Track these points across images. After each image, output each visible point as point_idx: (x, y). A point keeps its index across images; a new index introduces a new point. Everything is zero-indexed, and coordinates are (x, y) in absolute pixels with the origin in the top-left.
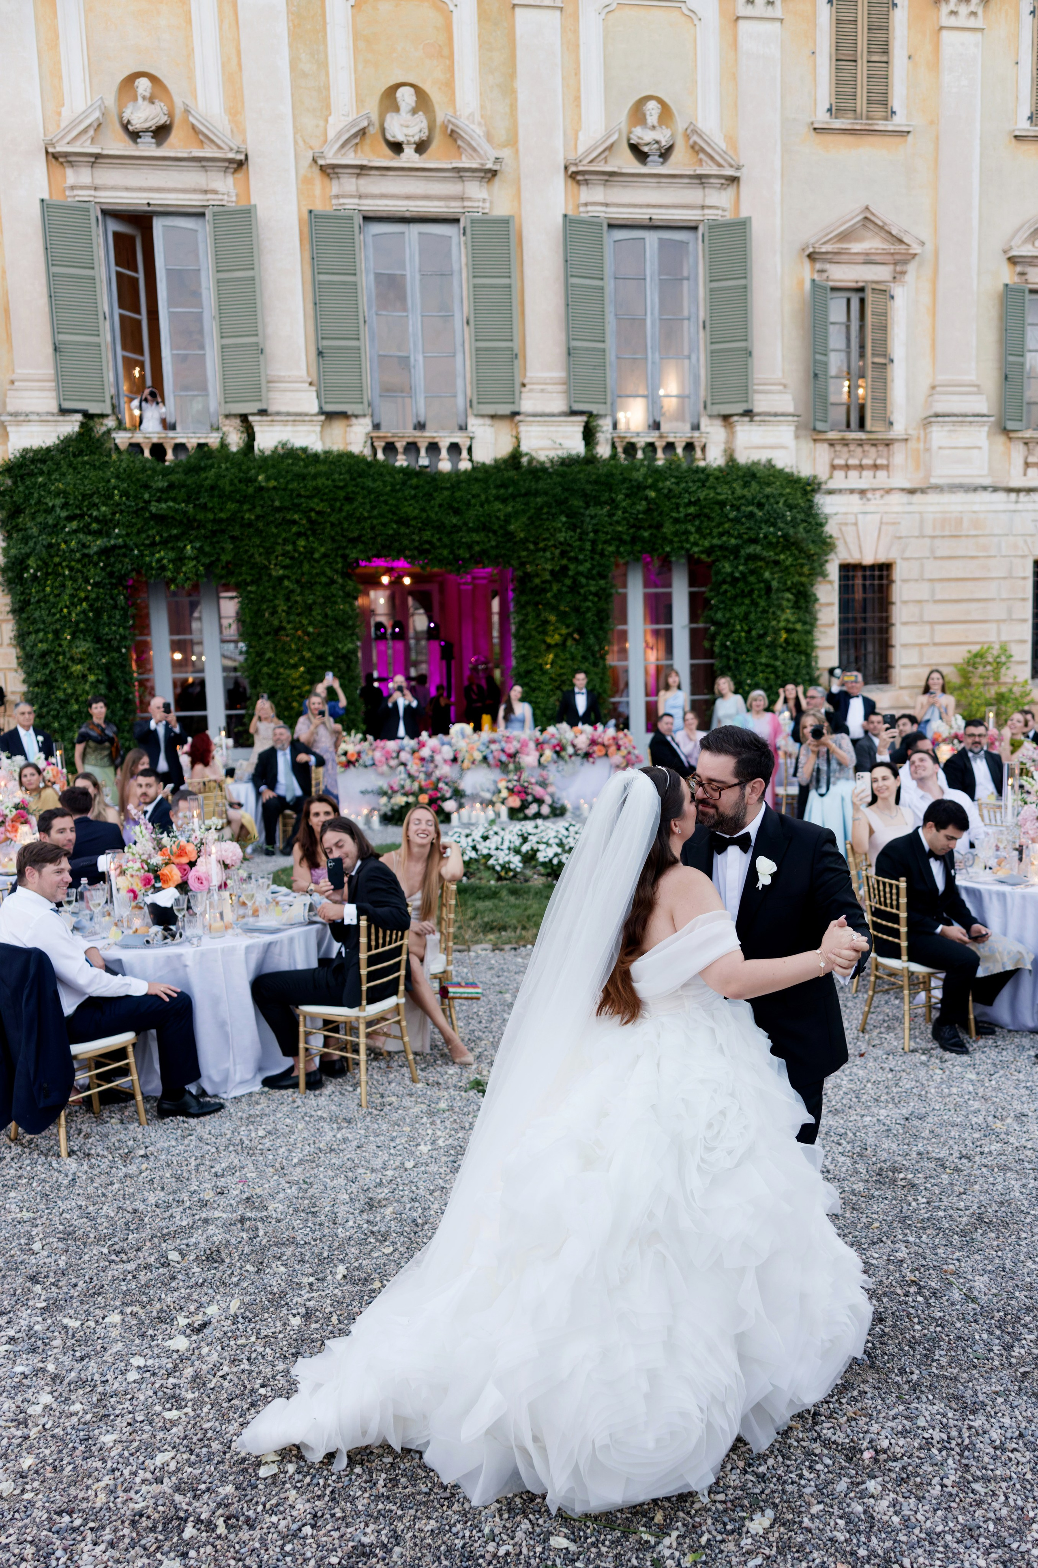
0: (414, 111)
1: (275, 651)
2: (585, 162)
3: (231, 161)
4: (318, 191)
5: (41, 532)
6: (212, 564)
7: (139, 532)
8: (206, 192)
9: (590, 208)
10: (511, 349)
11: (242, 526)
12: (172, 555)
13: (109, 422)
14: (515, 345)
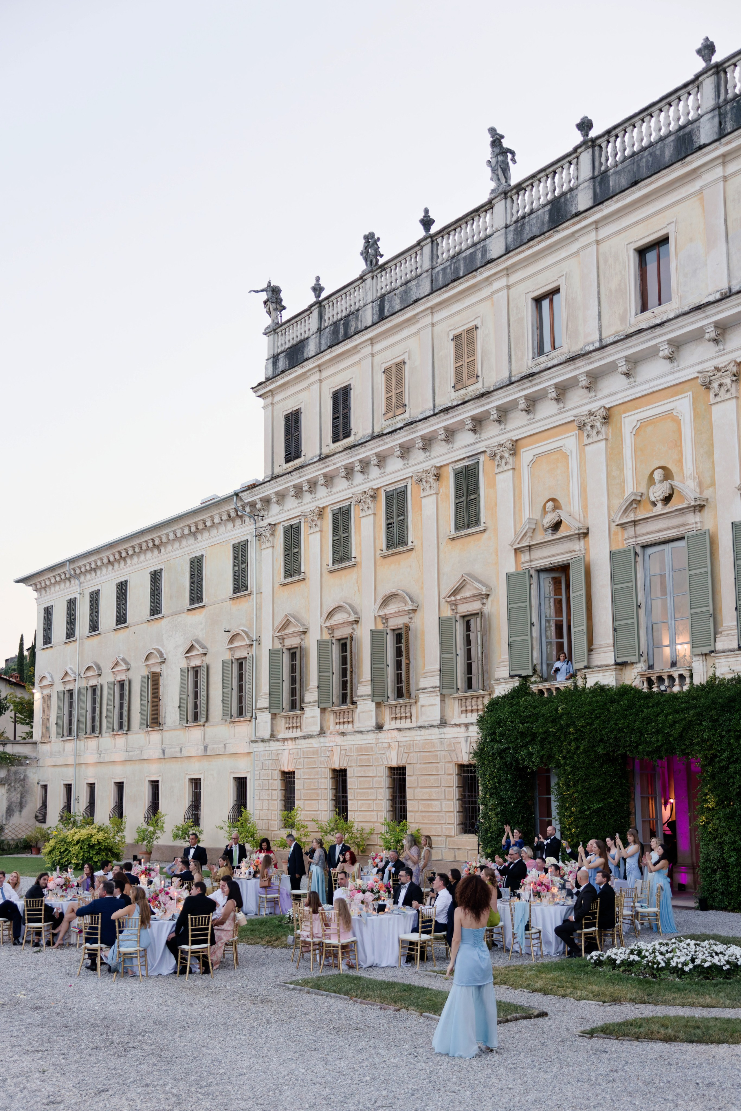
0: (663, 481)
3: (579, 534)
4: (619, 538)
8: (571, 552)
10: (709, 611)
13: (533, 679)
14: (711, 608)
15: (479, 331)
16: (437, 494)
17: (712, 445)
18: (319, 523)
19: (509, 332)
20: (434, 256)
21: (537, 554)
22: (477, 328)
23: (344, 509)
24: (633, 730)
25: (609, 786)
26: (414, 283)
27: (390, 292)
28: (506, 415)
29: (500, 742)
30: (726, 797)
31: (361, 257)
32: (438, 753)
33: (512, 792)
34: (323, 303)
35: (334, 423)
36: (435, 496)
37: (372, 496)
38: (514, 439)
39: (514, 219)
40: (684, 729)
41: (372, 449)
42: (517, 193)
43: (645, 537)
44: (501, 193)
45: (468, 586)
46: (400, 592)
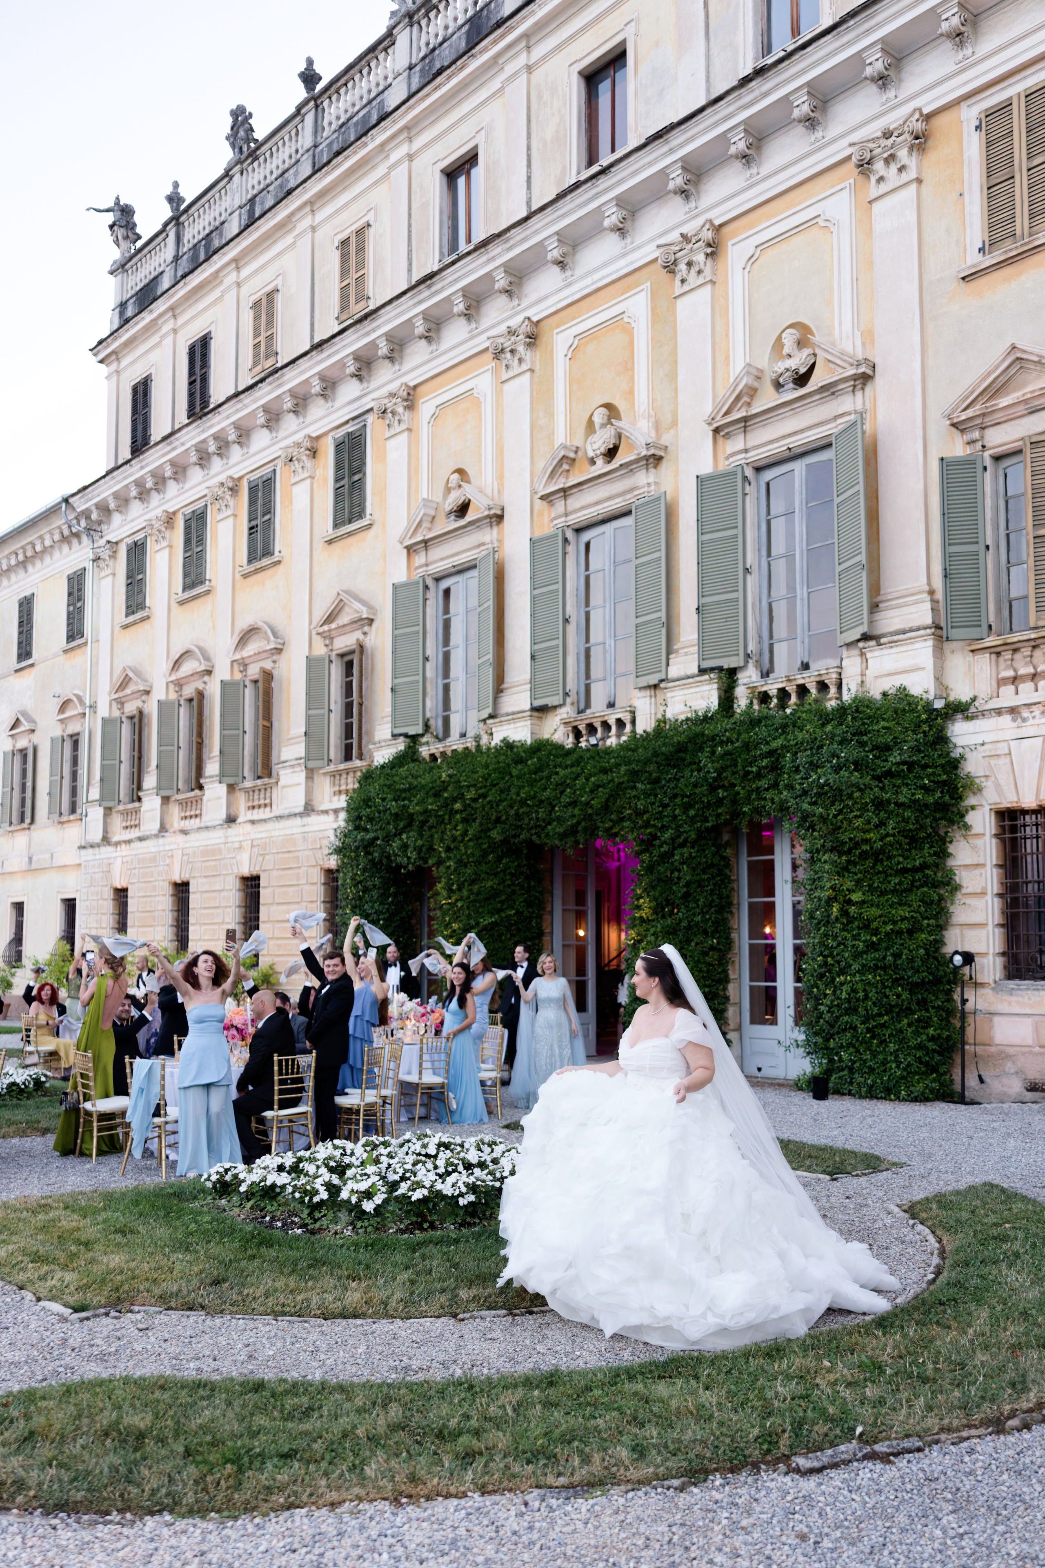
3: (490, 517)
4: (546, 520)
8: (480, 546)
9: (731, 459)
10: (660, 618)
13: (424, 740)
14: (663, 615)
15: (371, 231)
16: (312, 477)
17: (676, 362)
18: (167, 534)
19: (410, 226)
20: (317, 128)
21: (436, 553)
22: (369, 225)
23: (199, 512)
24: (542, 802)
25: (509, 891)
26: (291, 171)
27: (263, 190)
28: (401, 351)
29: (366, 830)
30: (667, 900)
31: (227, 144)
32: (300, 854)
33: (381, 904)
34: (182, 219)
35: (190, 390)
36: (308, 481)
37: (231, 489)
38: (412, 384)
39: (422, 54)
40: (611, 796)
41: (228, 417)
42: (427, 15)
43: (579, 514)
44: (404, 16)
45: (347, 609)
46: (260, 624)
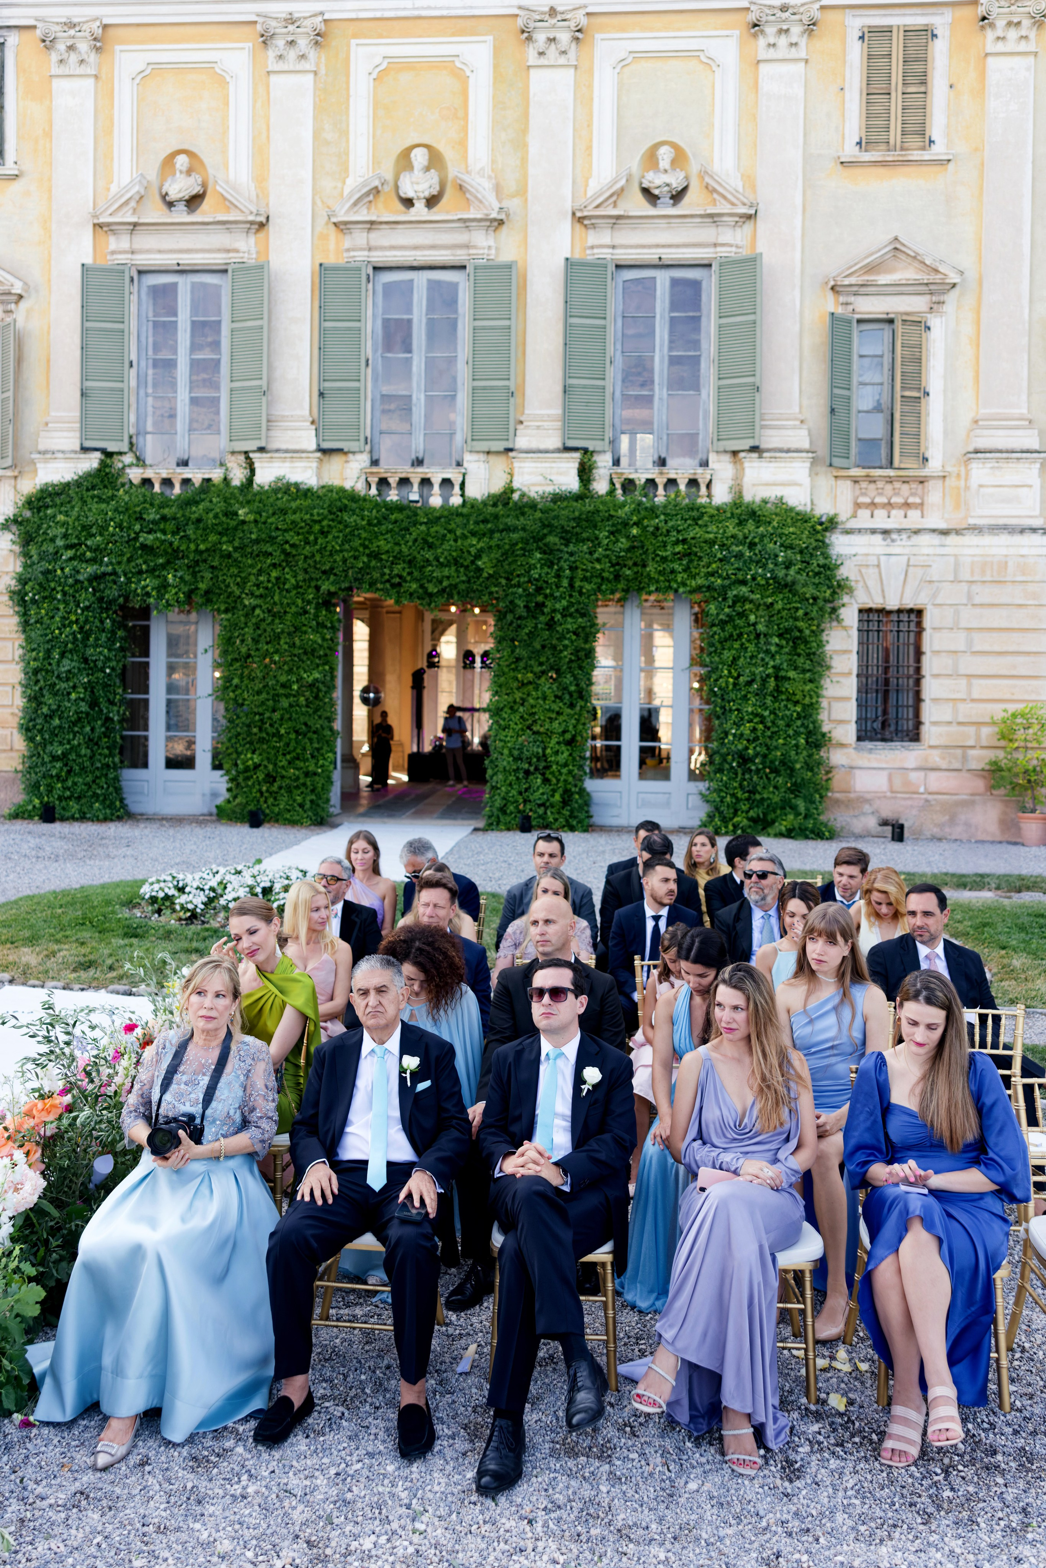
0: (427, 169)
1: (241, 677)
2: (590, 207)
3: (252, 223)
4: (332, 246)
5: (41, 559)
6: (191, 592)
7: (129, 560)
8: (228, 251)
9: (596, 251)
10: (508, 387)
11: (222, 556)
12: (156, 582)
13: (127, 459)
14: (512, 384)
21: (149, 242)
43: (388, 253)
